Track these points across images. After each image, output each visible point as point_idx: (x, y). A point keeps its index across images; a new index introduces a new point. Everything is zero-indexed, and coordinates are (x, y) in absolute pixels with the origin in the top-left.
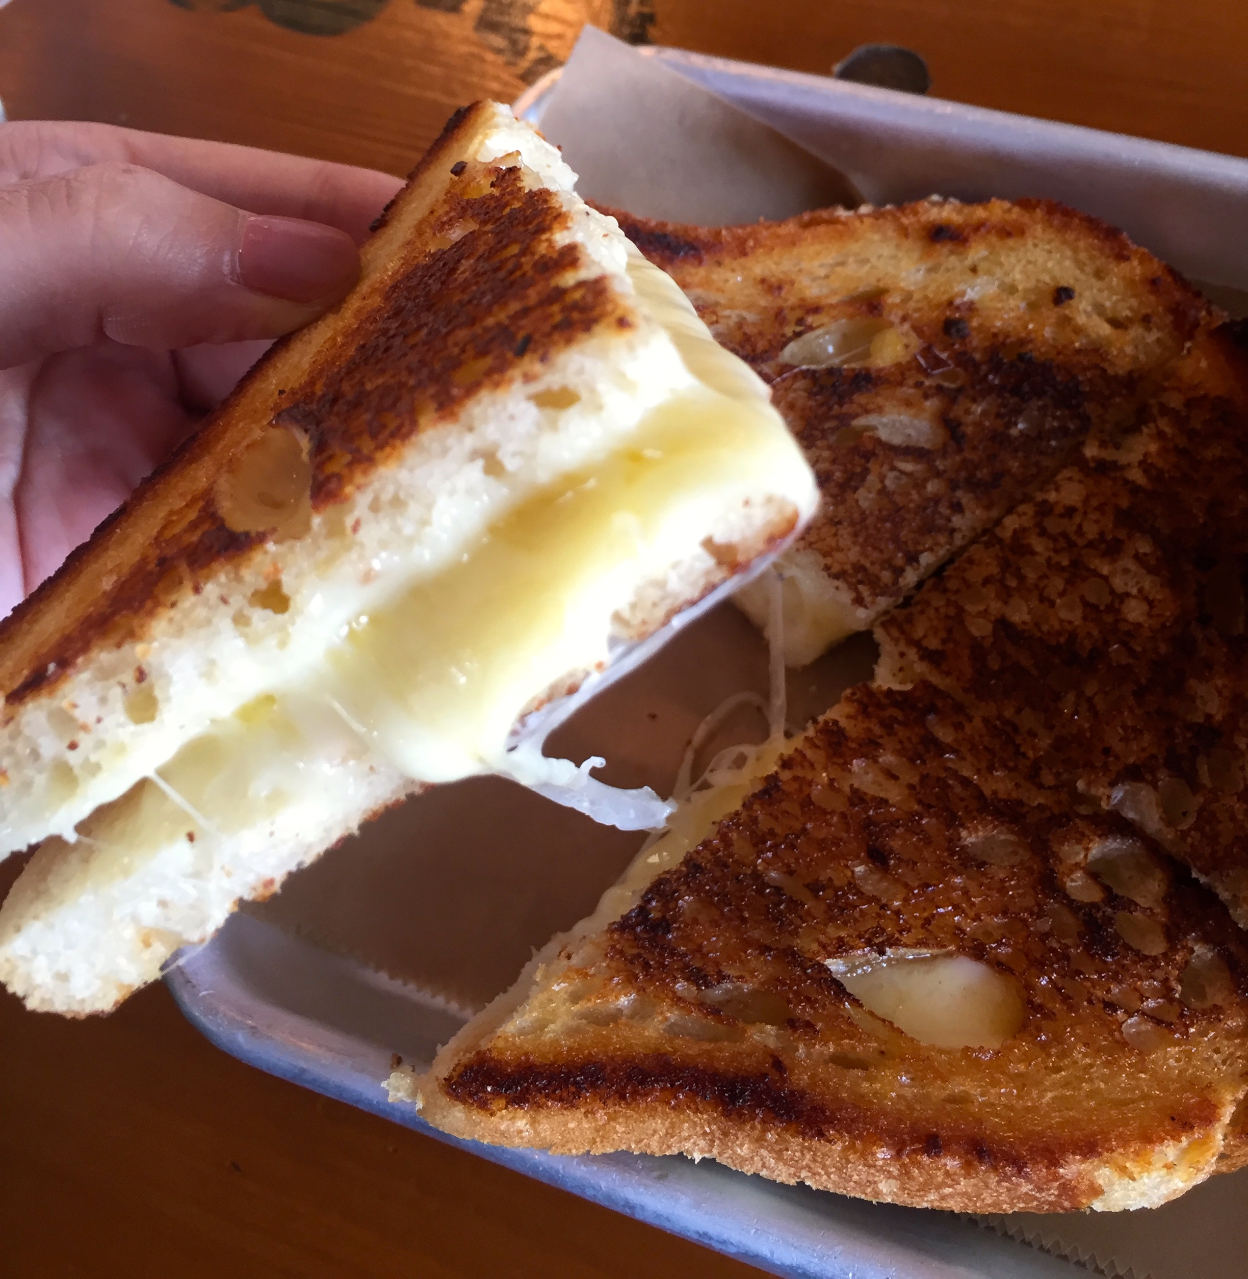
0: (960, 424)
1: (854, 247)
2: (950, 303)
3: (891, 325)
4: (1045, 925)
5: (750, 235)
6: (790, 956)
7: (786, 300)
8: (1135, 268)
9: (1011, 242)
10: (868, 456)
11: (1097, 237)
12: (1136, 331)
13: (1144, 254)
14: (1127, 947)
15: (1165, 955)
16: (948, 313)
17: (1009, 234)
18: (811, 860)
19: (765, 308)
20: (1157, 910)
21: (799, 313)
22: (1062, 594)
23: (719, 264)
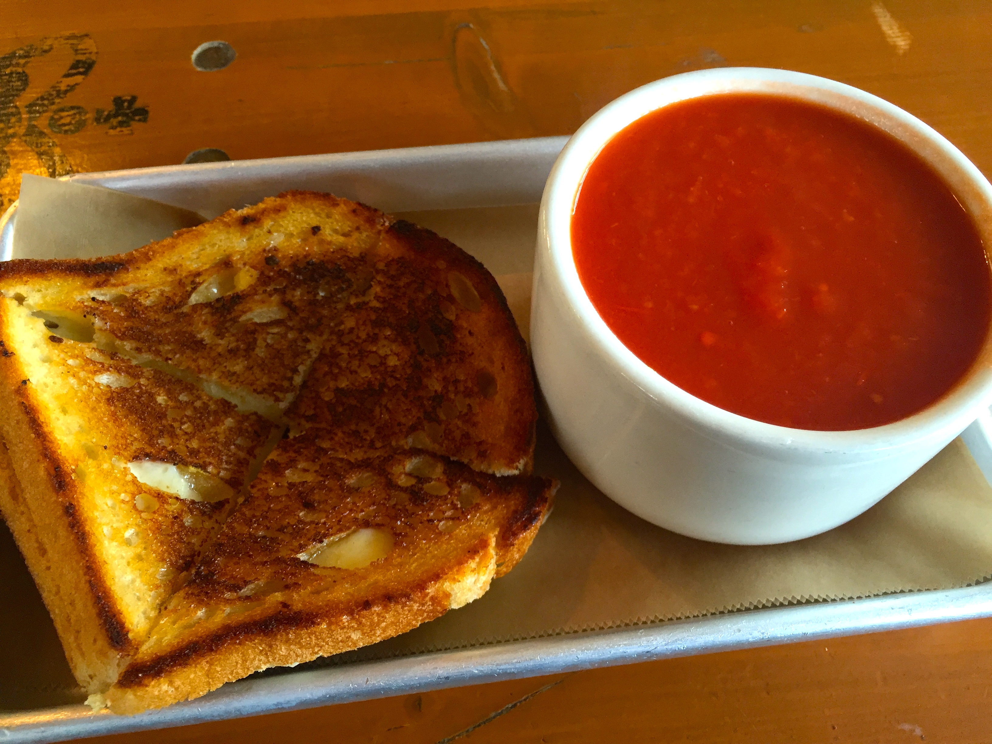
0: (292, 302)
1: (206, 240)
2: (264, 250)
3: (240, 269)
4: (392, 502)
5: (149, 250)
6: (278, 561)
7: (181, 275)
8: (343, 208)
9: (282, 214)
10: (254, 332)
11: (320, 200)
12: (356, 235)
13: (344, 201)
14: (431, 496)
15: (449, 493)
16: (266, 255)
17: (279, 211)
18: (277, 519)
19: (172, 281)
20: (441, 478)
21: (191, 279)
22: (359, 366)
23: (138, 268)
